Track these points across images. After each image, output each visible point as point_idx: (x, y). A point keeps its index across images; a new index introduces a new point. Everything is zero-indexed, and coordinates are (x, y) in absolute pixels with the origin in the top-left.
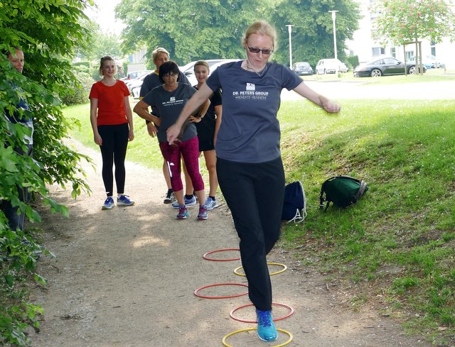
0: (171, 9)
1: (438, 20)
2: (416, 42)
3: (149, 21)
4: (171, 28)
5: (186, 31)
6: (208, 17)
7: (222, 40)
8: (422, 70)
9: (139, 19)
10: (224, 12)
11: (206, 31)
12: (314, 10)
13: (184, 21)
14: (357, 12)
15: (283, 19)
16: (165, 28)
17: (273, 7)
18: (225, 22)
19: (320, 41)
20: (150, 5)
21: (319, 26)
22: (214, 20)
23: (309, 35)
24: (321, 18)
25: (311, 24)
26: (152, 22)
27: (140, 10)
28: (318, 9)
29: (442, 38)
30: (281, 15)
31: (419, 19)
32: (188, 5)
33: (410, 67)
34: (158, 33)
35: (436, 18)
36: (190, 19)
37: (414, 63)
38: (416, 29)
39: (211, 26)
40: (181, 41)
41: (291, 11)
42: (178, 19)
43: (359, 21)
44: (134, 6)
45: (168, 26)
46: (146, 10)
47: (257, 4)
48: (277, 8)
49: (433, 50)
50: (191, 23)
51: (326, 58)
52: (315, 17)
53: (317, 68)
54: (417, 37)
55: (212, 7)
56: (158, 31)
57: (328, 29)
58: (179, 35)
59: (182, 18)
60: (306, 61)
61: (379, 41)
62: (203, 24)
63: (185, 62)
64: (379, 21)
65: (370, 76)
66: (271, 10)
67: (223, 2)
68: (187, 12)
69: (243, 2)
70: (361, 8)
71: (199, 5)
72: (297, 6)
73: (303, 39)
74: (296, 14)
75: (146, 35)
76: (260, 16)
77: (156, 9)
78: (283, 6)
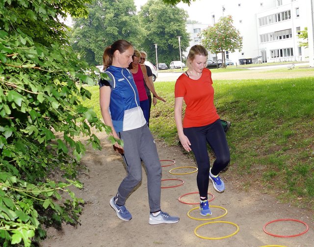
0: (92, 37)
1: (233, 41)
2: (222, 52)
3: (81, 43)
4: (92, 46)
5: (101, 48)
8: (225, 66)
9: (75, 42)
10: (120, 38)
12: (166, 37)
13: (100, 43)
14: (189, 37)
15: (151, 41)
16: (89, 46)
17: (146, 35)
19: (170, 52)
20: (82, 34)
21: (169, 45)
23: (164, 49)
24: (170, 40)
25: (165, 44)
26: (82, 43)
27: (76, 37)
28: (169, 36)
29: (235, 50)
30: (149, 39)
31: (223, 40)
32: (101, 35)
33: (219, 64)
35: (231, 39)
36: (102, 41)
37: (221, 62)
38: (222, 45)
40: (98, 53)
41: (155, 37)
42: (96, 42)
43: (190, 42)
44: (73, 35)
45: (91, 45)
46: (79, 37)
47: (137, 34)
48: (148, 36)
49: (227, 56)
51: (173, 61)
52: (167, 40)
53: (170, 66)
54: (222, 49)
55: (114, 35)
56: (85, 48)
57: (174, 46)
58: (97, 50)
59: (98, 41)
60: (163, 62)
63: (100, 64)
64: (203, 42)
67: (120, 33)
68: (101, 38)
69: (130, 32)
70: (191, 35)
71: (107, 35)
72: (158, 35)
73: (161, 52)
74: (157, 39)
75: (79, 50)
76: (139, 40)
77: (84, 36)
78: (150, 35)
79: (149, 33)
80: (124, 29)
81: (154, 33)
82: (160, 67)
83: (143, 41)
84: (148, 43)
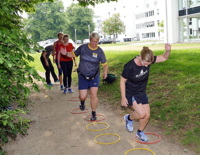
0: (39, 24)
1: (120, 28)
2: (114, 34)
4: (39, 30)
5: (43, 31)
6: (50, 27)
7: (54, 33)
8: (115, 42)
9: (29, 27)
10: (55, 25)
11: (49, 31)
12: (82, 25)
13: (43, 28)
14: (94, 25)
15: (72, 27)
16: (37, 30)
18: (55, 28)
19: (84, 34)
20: (32, 23)
21: (83, 30)
22: (52, 28)
23: (80, 32)
24: (84, 27)
25: (81, 29)
26: (33, 28)
27: (29, 24)
28: (83, 24)
29: (121, 33)
31: (114, 27)
32: (44, 23)
33: (112, 41)
34: (35, 31)
35: (119, 27)
37: (113, 40)
38: (114, 30)
39: (51, 29)
40: (42, 34)
42: (41, 27)
43: (95, 28)
44: (27, 23)
46: (31, 24)
47: (65, 23)
48: (71, 24)
49: (117, 36)
50: (45, 29)
51: (85, 39)
52: (82, 27)
54: (114, 33)
55: (51, 23)
56: (35, 30)
57: (86, 30)
58: (41, 32)
59: (42, 27)
60: (79, 40)
61: (103, 34)
62: (48, 29)
64: (103, 28)
65: (100, 44)
66: (69, 24)
67: (55, 22)
68: (44, 25)
69: (60, 22)
70: (96, 24)
71: (47, 23)
72: (77, 23)
73: (79, 34)
74: (76, 26)
75: (31, 32)
76: (66, 27)
77: (34, 24)
78: (72, 23)
79: (71, 22)
80: (57, 20)
81: (75, 22)
82: (77, 42)
83: (68, 27)
84: (71, 28)
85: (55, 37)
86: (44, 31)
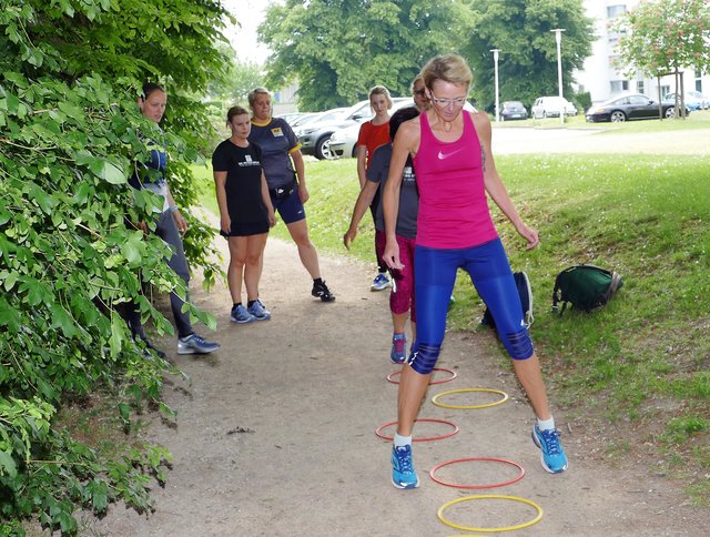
0: (333, 29)
2: (676, 73)
3: (303, 47)
4: (332, 55)
5: (353, 59)
6: (383, 39)
7: (401, 71)
8: (683, 113)
9: (290, 43)
10: (404, 32)
11: (379, 58)
12: (529, 29)
13: (350, 45)
14: (590, 31)
15: (485, 42)
16: (324, 54)
17: (473, 25)
18: (406, 46)
19: (537, 71)
20: (305, 23)
21: (536, 52)
22: (391, 44)
23: (522, 63)
24: (539, 39)
25: (525, 48)
26: (307, 47)
27: (291, 30)
28: (535, 28)
30: (483, 36)
31: (680, 40)
32: (355, 24)
33: (666, 108)
34: (315, 61)
35: (705, 38)
36: (358, 42)
37: (672, 101)
38: (676, 54)
39: (386, 52)
40: (345, 72)
41: (497, 31)
42: (342, 42)
43: (593, 43)
44: (282, 25)
45: (328, 52)
46: (298, 30)
47: (450, 21)
48: (478, 26)
49: (699, 84)
50: (359, 49)
51: (545, 95)
52: (530, 39)
53: (534, 109)
54: (676, 65)
55: (388, 25)
56: (315, 58)
57: (548, 55)
58: (343, 64)
59: (348, 41)
60: (517, 99)
61: (622, 71)
62: (375, 49)
63: (350, 101)
64: (623, 44)
65: (609, 120)
66: (469, 29)
67: (404, 18)
68: (354, 32)
69: (430, 18)
70: (596, 25)
71: (371, 24)
72: (506, 23)
73: (512, 70)
74: (503, 35)
75: (298, 63)
76: (454, 38)
77: (313, 29)
78: (486, 23)
79: (481, 18)
80: (414, 8)
81: (496, 18)
82: (506, 111)
83: (466, 41)
84: (479, 47)
85: (403, 89)
86: (355, 62)
